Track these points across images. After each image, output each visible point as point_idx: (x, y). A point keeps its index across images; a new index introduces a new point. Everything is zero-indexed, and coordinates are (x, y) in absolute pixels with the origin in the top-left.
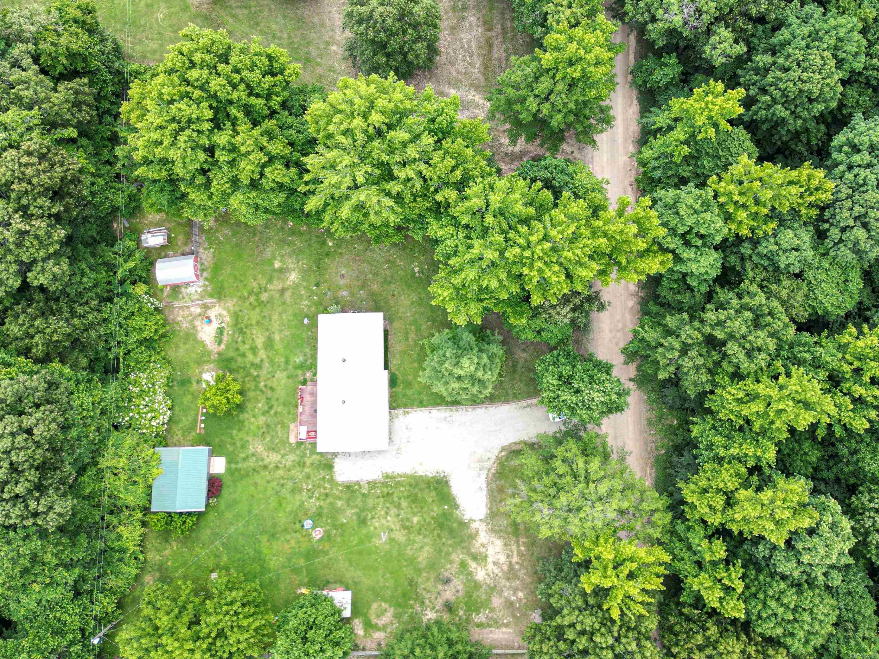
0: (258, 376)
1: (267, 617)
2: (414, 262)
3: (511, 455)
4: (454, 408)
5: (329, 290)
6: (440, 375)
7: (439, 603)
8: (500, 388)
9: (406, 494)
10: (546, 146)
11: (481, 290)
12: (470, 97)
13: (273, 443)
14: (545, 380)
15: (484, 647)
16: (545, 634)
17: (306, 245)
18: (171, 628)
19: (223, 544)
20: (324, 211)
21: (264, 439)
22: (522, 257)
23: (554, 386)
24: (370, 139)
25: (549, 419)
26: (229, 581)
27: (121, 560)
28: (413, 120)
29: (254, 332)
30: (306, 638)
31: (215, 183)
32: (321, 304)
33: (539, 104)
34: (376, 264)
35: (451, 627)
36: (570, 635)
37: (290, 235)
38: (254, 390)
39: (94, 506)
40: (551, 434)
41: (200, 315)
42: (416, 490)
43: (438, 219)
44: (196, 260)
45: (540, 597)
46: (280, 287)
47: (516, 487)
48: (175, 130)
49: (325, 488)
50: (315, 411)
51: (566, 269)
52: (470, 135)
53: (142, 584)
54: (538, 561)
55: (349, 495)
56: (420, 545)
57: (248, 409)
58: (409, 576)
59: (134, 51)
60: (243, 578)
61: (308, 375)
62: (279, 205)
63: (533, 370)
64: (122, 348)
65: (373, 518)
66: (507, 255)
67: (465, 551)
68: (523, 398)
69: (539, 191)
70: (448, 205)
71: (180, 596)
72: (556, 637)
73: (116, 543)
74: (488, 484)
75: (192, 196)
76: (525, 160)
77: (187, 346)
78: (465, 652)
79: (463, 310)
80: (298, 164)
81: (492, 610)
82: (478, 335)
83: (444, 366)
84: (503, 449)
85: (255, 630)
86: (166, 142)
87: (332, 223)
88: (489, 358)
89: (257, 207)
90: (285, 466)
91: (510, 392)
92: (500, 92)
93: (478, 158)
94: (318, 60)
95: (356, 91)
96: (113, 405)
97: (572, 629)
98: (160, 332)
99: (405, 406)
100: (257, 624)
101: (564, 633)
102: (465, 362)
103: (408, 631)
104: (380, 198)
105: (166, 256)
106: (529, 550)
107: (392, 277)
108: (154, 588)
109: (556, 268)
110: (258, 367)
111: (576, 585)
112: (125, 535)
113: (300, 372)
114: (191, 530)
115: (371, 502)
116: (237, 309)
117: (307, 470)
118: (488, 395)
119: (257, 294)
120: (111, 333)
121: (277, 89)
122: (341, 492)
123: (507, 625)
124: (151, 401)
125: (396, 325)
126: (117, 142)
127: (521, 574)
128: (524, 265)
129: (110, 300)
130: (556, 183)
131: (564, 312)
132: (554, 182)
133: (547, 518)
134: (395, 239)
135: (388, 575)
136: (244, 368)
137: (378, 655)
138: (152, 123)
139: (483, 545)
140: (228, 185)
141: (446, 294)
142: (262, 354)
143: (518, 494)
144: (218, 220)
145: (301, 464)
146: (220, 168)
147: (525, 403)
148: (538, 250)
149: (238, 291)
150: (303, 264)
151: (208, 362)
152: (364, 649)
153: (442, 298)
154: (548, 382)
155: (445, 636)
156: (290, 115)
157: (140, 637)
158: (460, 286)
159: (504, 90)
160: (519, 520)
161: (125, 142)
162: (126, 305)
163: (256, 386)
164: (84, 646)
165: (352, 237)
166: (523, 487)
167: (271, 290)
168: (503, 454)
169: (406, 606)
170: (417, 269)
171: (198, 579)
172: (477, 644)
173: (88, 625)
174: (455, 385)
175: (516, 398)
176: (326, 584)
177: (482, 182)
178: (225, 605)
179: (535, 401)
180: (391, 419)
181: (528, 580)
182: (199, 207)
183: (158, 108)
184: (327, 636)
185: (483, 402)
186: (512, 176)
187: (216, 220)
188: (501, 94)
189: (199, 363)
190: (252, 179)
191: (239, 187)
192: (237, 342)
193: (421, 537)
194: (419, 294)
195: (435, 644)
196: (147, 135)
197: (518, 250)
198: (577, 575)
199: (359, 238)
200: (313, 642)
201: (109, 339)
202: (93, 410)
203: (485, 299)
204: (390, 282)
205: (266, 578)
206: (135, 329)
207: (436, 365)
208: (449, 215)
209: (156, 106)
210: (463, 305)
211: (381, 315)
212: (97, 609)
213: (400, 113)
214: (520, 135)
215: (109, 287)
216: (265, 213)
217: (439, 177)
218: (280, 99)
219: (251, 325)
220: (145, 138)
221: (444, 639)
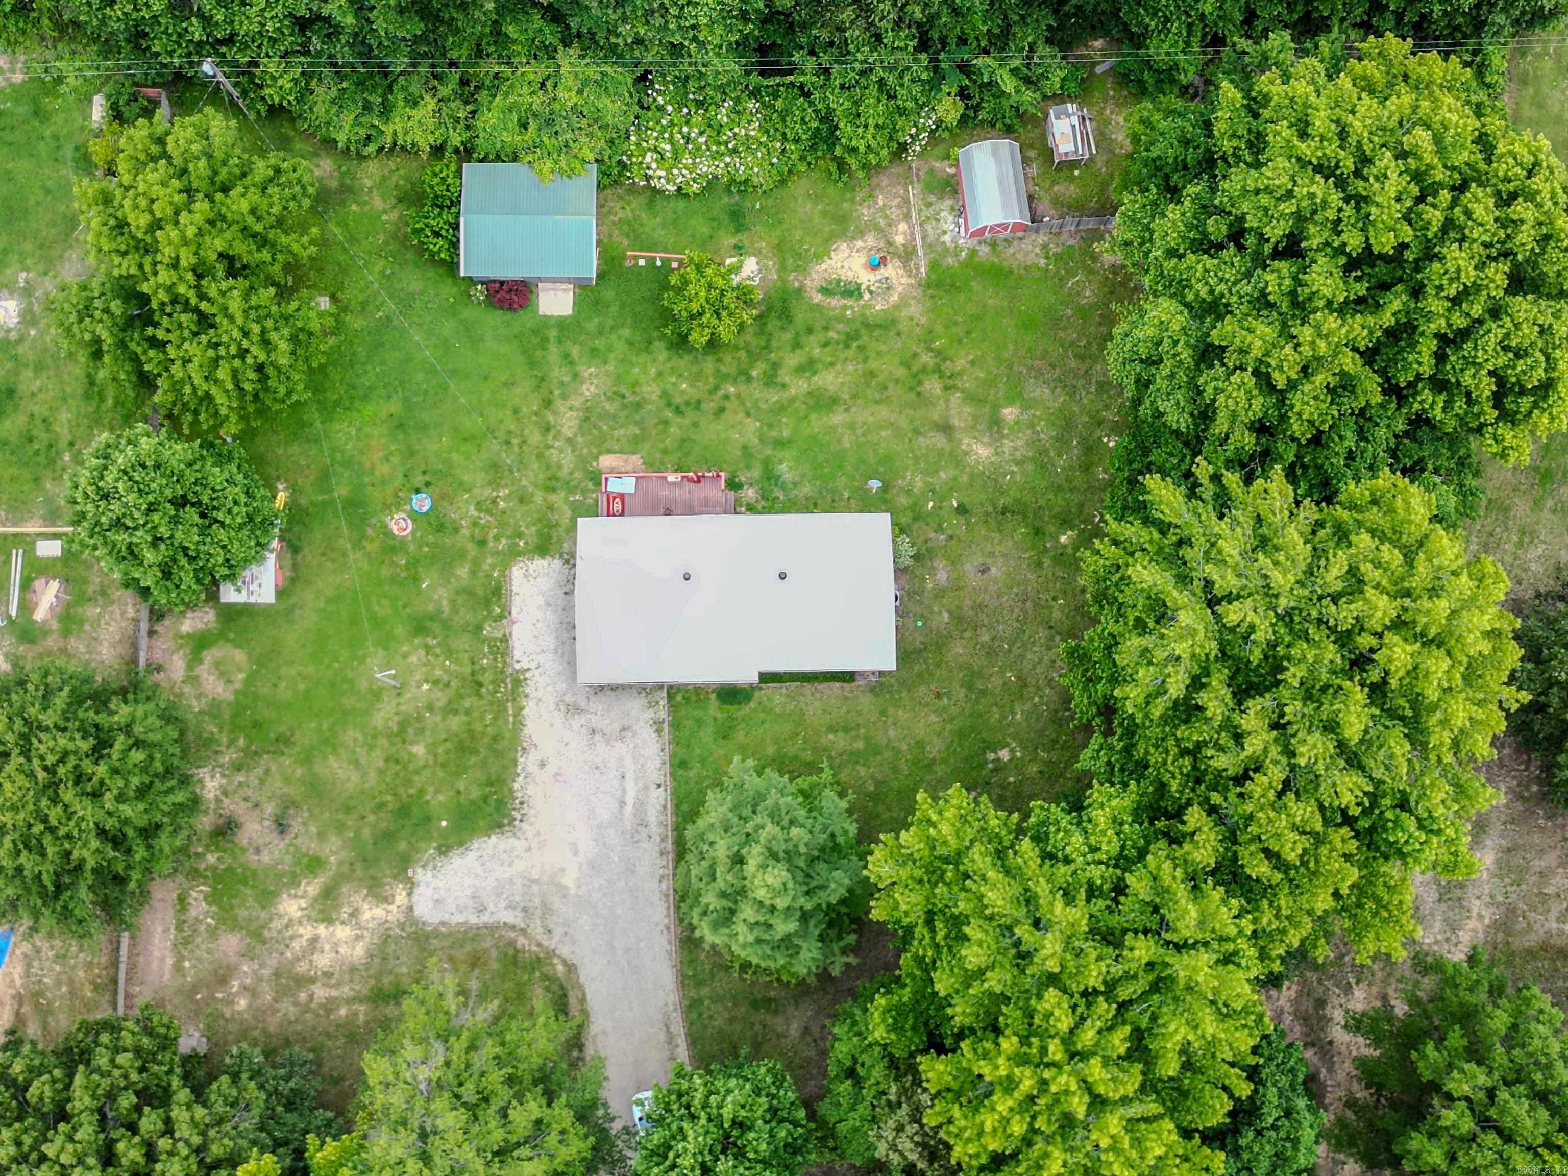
0: (749, 379)
1: (233, 418)
2: (1024, 748)
3: (555, 988)
4: (669, 846)
5: (951, 537)
6: (747, 811)
7: (235, 807)
8: (714, 964)
9: (477, 727)
10: (1350, 1115)
11: (957, 922)
12: (1476, 906)
13: (600, 417)
14: (732, 1083)
15: (135, 913)
16: (154, 1061)
17: (1061, 480)
18: (223, 218)
19: (389, 319)
20: (1147, 521)
21: (609, 399)
22: (1045, 1035)
23: (719, 1107)
24: (1343, 639)
25: (639, 1090)
26: (311, 334)
27: (367, 107)
28: (1398, 751)
29: (850, 368)
30: (184, 506)
31: (1210, 263)
32: (915, 519)
33: (1467, 1099)
34: (1016, 651)
35: (185, 833)
36: (150, 1121)
37: (1083, 440)
38: (718, 370)
39: (478, 45)
40: (604, 1094)
41: (890, 243)
42: (483, 752)
43: (1136, 814)
44: (1017, 227)
45: (235, 1051)
46: (956, 422)
47: (482, 998)
48: (1337, 166)
49: (497, 538)
50: (668, 512)
51: (1014, 1156)
52: (1370, 905)
53: (316, 154)
54: (312, 1050)
55: (480, 592)
56: (363, 761)
57: (677, 362)
58: (297, 734)
59: (1538, 56)
60: (315, 365)
61: (750, 493)
62: (1159, 415)
63: (757, 1054)
64: (814, 79)
65: (428, 649)
66: (1052, 995)
67: (345, 869)
68: (690, 1024)
69: (1225, 1088)
70: (1175, 840)
71: (286, 233)
72: (146, 1088)
73: (401, 96)
74: (492, 929)
75: (1173, 212)
76: (1309, 1054)
77: (817, 219)
78: (129, 867)
79: (904, 873)
80: (1266, 456)
81: (213, 933)
82: (844, 910)
83: (768, 821)
84: (571, 968)
85: (207, 394)
86: (1305, 149)
87: (1116, 543)
88: (787, 938)
89: (1152, 362)
90: (549, 447)
91: (705, 991)
92: (1496, 991)
93: (1307, 925)
94: (1550, 503)
95: (1469, 603)
96: (690, 70)
97: (160, 1126)
98: (851, 160)
99: (676, 725)
100: (220, 399)
101: (153, 1108)
102: (777, 875)
103: (182, 733)
104: (1186, 661)
105: (1026, 161)
106: (338, 1026)
107: (983, 693)
108: (305, 179)
109: (1018, 1128)
110: (771, 380)
111: (254, 1143)
112: (417, 114)
113: (756, 473)
114: (421, 249)
115: (462, 643)
116: (904, 326)
117: (539, 497)
118: (697, 934)
119: (938, 370)
120: (849, 53)
121: (1460, 405)
122: (489, 576)
123: (178, 968)
124: (698, 149)
125: (866, 702)
126: (1301, 34)
127: (287, 1008)
128: (1024, 1040)
129: (924, 45)
130: (1247, 1137)
131: (905, 1144)
132: (1251, 1135)
133: (408, 1076)
134: (1080, 701)
135: (302, 687)
136: (767, 347)
137: (137, 666)
138: (1353, 112)
139: (355, 913)
140: (1204, 293)
141: (945, 828)
142: (799, 386)
143: (465, 1005)
144: (1115, 274)
145: (551, 484)
146: (1248, 275)
147: (679, 1029)
148: (1063, 1081)
149: (947, 327)
150: (1012, 473)
151: (783, 268)
152: (151, 633)
153: (934, 817)
154: (729, 1091)
155: (166, 820)
156: (1396, 436)
157: (210, 156)
158: (967, 865)
159: (1503, 1002)
160: (408, 1004)
161: (1302, 52)
162: (913, 81)
163: (727, 376)
164: (200, 44)
165: (1083, 591)
166: (483, 1015)
167: (947, 401)
168: (560, 968)
169: (236, 729)
170: (1004, 755)
171: (320, 270)
172: (144, 895)
173: (240, 50)
174: (722, 850)
175: (692, 1006)
176: (292, 547)
177: (1241, 932)
178: (264, 328)
179: (683, 1054)
180: (644, 690)
181: (273, 1024)
182: (1147, 228)
183: (1393, 123)
184: (185, 549)
185: (681, 920)
186: (1261, 1017)
187: (1115, 269)
188: (1491, 992)
189: (780, 248)
190: (1223, 349)
191: (1202, 319)
192: (826, 328)
193: (381, 763)
194: (944, 761)
195: (150, 797)
196: (1322, 102)
197: (1064, 1023)
198: (277, 1145)
199: (1080, 609)
200: (175, 521)
201: (835, 51)
202: (680, 27)
203: (933, 931)
204: (970, 688)
205: (313, 414)
206: (856, 103)
207: (769, 802)
208: (1148, 843)
209: (1396, 118)
210: (918, 873)
211: (890, 663)
212: (272, 66)
213: (1417, 716)
214: (1377, 1042)
215: (953, 42)
216: (1137, 381)
217: (1249, 818)
218: (1438, 413)
219: (866, 360)
220: (1313, 98)
221: (158, 818)
